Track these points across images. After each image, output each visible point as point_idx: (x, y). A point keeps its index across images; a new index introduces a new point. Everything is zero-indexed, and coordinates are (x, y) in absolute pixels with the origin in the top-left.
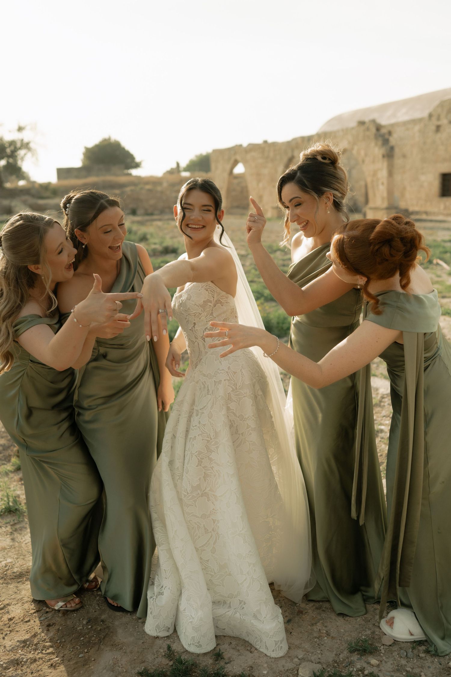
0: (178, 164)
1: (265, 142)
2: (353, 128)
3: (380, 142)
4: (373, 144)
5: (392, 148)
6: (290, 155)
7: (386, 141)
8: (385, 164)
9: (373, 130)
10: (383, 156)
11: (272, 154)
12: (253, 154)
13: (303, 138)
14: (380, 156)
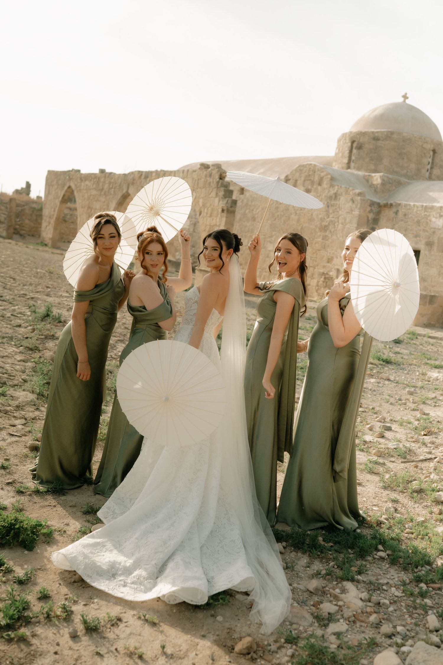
0: (28, 185)
1: (102, 171)
2: (194, 171)
3: (221, 193)
4: (213, 194)
5: (235, 202)
6: (124, 191)
7: (228, 193)
8: (224, 219)
9: (217, 177)
10: (223, 211)
11: (106, 186)
12: (87, 183)
13: (140, 173)
14: (220, 210)
